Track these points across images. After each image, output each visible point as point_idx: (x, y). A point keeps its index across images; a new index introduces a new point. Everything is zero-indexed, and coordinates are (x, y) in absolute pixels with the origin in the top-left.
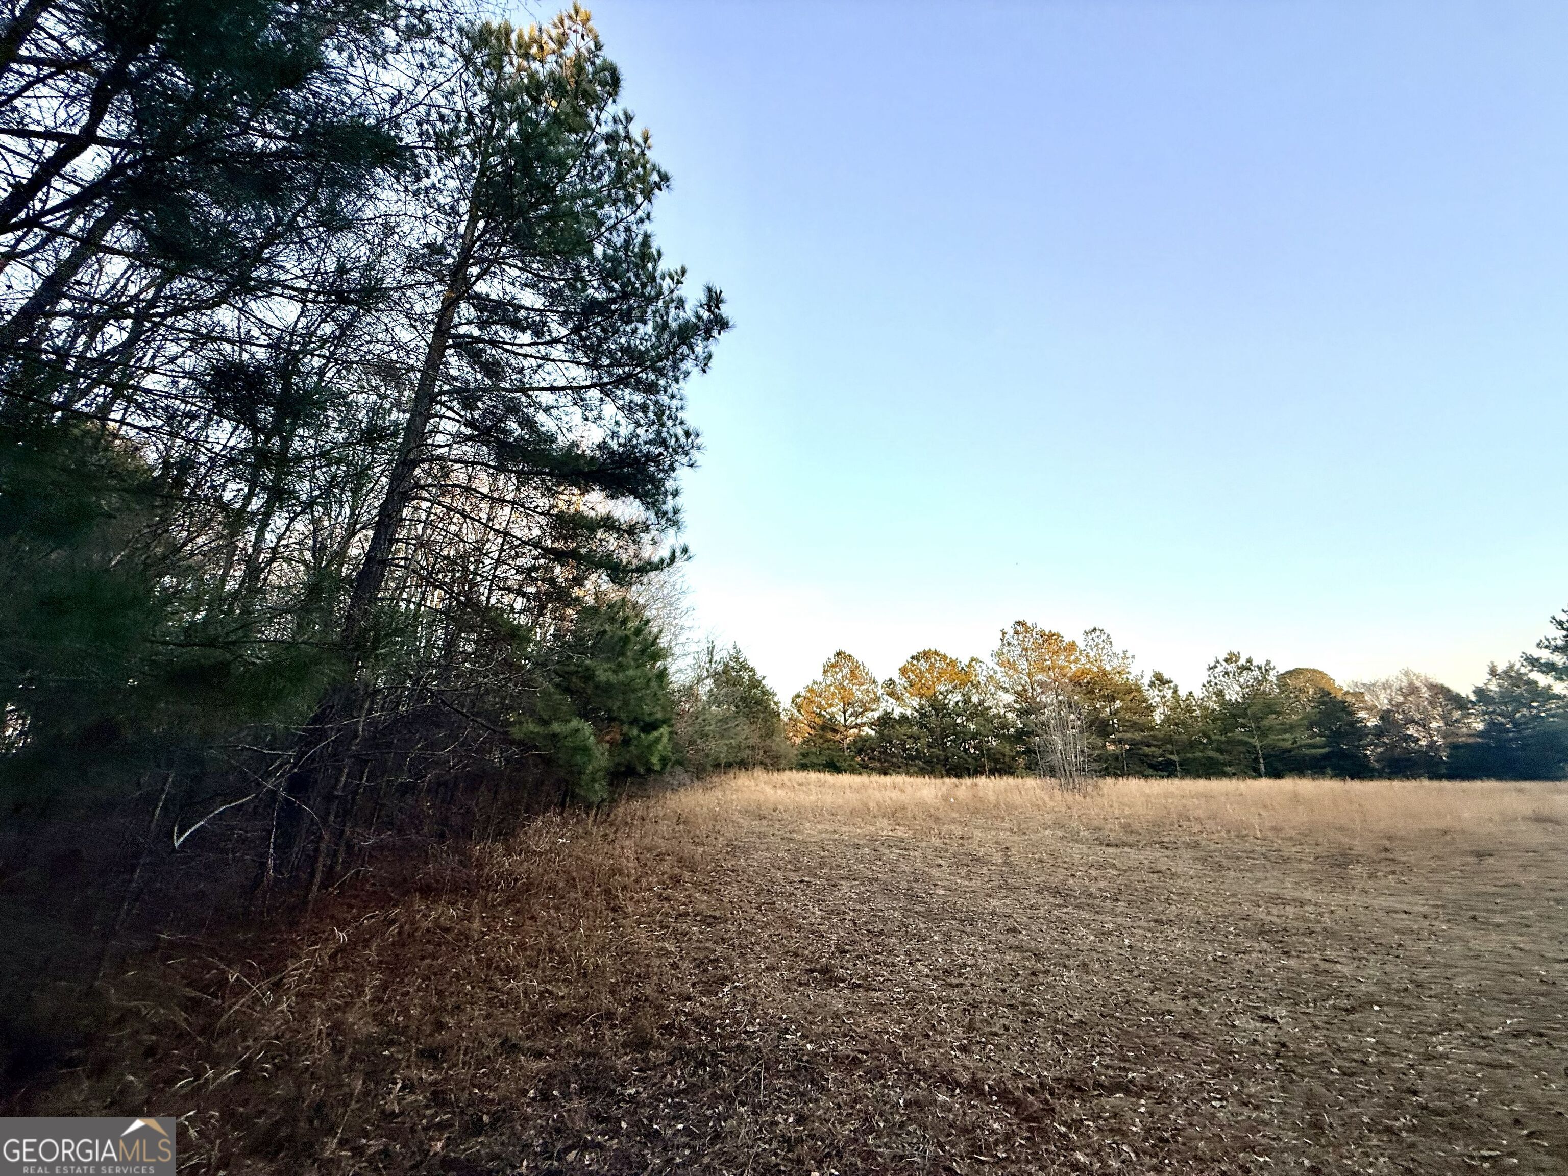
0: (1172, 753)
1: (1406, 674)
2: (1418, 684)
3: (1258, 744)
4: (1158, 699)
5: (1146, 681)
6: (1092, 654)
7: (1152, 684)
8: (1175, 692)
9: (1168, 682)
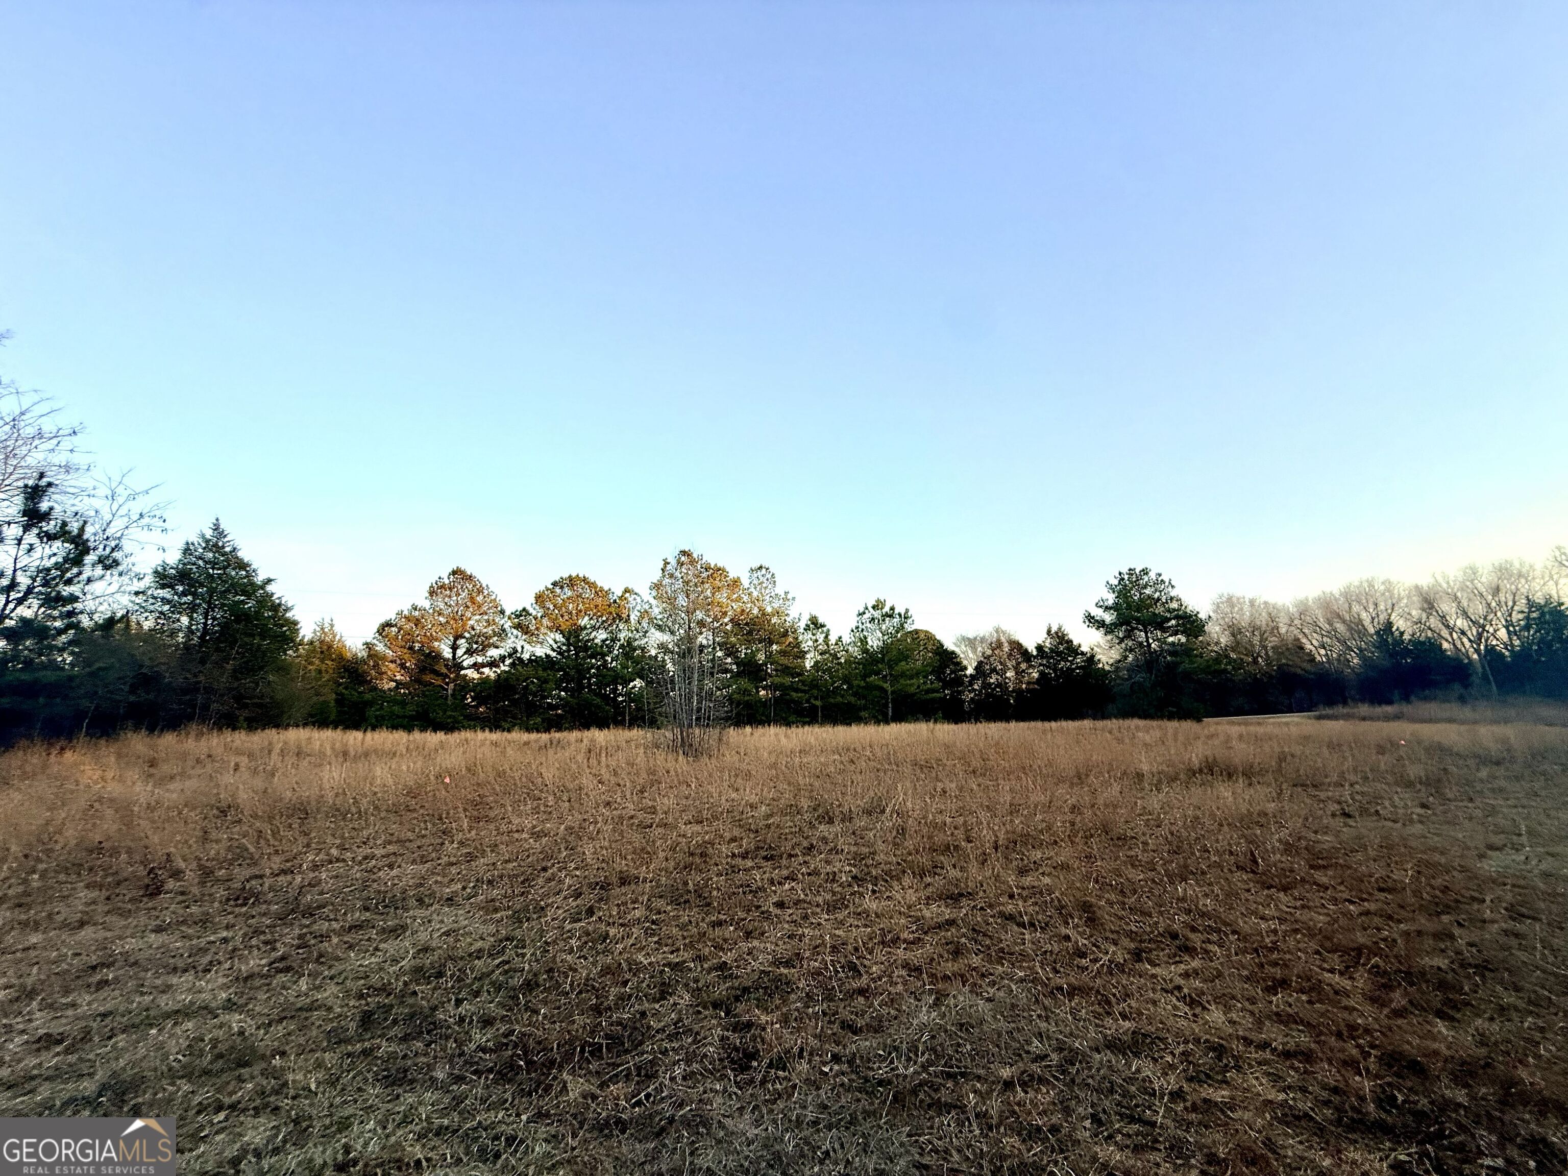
0: (816, 699)
1: (997, 631)
2: (1003, 639)
3: (890, 689)
4: (810, 643)
5: (802, 624)
6: (755, 594)
7: (807, 628)
8: (826, 637)
9: (823, 626)
